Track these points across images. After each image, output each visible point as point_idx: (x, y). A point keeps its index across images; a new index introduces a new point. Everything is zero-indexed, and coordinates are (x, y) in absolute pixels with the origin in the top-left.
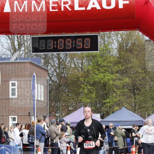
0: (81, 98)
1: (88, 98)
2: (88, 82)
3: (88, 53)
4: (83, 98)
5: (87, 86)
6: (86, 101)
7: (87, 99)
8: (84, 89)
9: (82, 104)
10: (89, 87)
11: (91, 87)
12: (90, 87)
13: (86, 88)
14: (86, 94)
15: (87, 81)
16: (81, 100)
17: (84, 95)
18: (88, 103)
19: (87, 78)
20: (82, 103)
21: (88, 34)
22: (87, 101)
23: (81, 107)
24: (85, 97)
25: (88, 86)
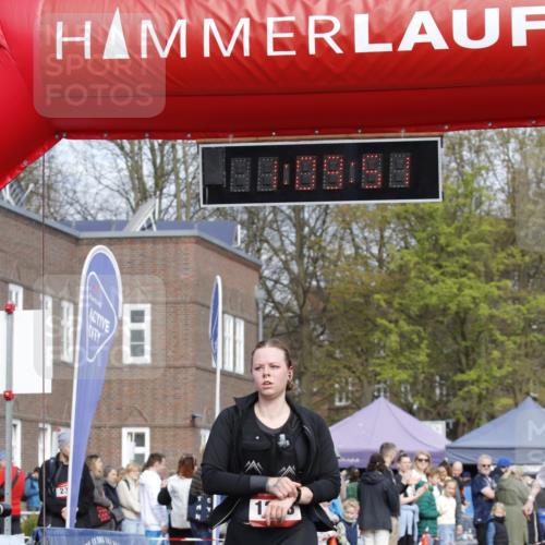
0: (380, 365)
1: (402, 366)
2: (403, 310)
3: (404, 204)
4: (383, 364)
5: (396, 322)
6: (394, 376)
7: (398, 368)
8: (386, 332)
9: (381, 386)
10: (405, 327)
11: (411, 327)
12: (409, 324)
13: (396, 330)
14: (397, 353)
15: (397, 306)
16: (377, 374)
17: (388, 355)
18: (401, 382)
19: (397, 294)
20: (379, 382)
21: (403, 137)
22: (397, 378)
23: (377, 397)
24: (392, 361)
25: (402, 323)
